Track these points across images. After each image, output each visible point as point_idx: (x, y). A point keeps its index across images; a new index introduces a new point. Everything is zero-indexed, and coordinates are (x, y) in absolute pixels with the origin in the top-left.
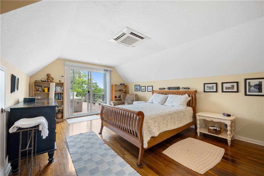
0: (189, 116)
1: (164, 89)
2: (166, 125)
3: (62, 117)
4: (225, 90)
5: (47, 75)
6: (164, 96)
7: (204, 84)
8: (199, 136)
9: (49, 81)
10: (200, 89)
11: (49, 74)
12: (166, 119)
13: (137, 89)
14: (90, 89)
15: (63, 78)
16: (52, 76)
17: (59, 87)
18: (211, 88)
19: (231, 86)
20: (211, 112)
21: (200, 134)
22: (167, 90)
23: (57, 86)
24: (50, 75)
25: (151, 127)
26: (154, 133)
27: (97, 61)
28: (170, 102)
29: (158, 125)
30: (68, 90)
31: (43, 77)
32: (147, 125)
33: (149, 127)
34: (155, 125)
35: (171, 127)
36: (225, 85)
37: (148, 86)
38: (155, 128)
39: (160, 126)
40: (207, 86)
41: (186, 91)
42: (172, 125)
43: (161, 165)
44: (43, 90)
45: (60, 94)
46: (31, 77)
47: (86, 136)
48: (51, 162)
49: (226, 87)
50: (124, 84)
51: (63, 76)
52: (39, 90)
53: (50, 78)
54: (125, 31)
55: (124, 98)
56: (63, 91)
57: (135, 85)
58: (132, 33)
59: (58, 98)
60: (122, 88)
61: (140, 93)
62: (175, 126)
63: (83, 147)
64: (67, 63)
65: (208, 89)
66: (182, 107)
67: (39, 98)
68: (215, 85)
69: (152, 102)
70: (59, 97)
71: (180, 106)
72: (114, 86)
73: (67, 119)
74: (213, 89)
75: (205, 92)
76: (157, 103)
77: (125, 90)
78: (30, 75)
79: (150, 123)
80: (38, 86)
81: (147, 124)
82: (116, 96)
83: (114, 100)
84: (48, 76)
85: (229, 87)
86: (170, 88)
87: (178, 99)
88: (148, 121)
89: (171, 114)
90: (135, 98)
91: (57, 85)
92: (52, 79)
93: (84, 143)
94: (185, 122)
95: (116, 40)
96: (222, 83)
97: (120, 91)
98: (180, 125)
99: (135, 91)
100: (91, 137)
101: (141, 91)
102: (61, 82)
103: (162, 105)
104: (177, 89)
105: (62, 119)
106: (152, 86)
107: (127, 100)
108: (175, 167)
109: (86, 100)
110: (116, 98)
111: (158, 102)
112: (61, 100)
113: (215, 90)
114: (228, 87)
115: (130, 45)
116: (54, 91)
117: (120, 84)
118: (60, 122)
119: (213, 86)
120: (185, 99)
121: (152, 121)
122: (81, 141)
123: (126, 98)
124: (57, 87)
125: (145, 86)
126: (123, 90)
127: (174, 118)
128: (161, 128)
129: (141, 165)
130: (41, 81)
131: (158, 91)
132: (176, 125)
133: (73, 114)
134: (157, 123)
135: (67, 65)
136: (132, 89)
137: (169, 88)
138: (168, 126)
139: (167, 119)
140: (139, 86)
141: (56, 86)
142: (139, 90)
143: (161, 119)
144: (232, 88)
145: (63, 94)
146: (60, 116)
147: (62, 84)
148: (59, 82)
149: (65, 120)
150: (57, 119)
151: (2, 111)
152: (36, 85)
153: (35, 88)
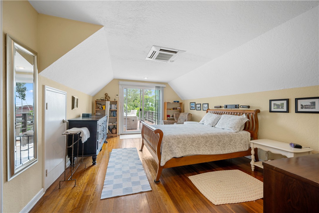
0: (241, 143)
1: (221, 107)
2: (197, 148)
3: (116, 133)
4: (299, 109)
6: (216, 116)
7: (271, 101)
8: (253, 170)
9: (106, 99)
10: (264, 107)
11: (107, 94)
12: (196, 141)
13: (192, 107)
14: (142, 108)
15: (118, 96)
16: (109, 95)
17: (114, 105)
18: (280, 107)
19: (310, 104)
20: (275, 140)
21: (254, 168)
22: (224, 109)
25: (173, 147)
26: (176, 153)
27: (146, 78)
28: (221, 124)
29: (183, 146)
30: (122, 107)
31: (102, 96)
32: (168, 145)
33: (171, 147)
34: (179, 146)
35: (205, 151)
36: (300, 102)
37: (203, 104)
38: (177, 148)
39: (186, 147)
40: (274, 104)
41: (244, 111)
42: (206, 150)
43: (177, 186)
44: (102, 108)
45: (115, 112)
46: (94, 97)
47: (128, 150)
48: (94, 164)
49: (302, 105)
50: (178, 102)
51: (117, 95)
52: (99, 108)
53: (107, 97)
54: (154, 49)
55: (177, 118)
56: (117, 108)
57: (190, 103)
58: (161, 50)
59: (114, 115)
60: (177, 106)
61: (195, 113)
62: (211, 151)
63: (121, 158)
64: (121, 82)
65: (275, 107)
66: (233, 130)
67: (99, 114)
68: (285, 102)
69: (202, 123)
70: (114, 113)
71: (230, 129)
72: (166, 104)
73: (121, 135)
74: (282, 108)
75: (271, 111)
76: (207, 124)
77: (180, 108)
78: (93, 95)
79: (171, 143)
80: (98, 104)
81: (168, 143)
82: (168, 114)
83: (166, 119)
84: (106, 95)
85: (307, 105)
86: (228, 107)
87: (230, 121)
88: (169, 140)
89: (206, 136)
90: (188, 118)
91: (112, 103)
92: (109, 98)
93: (123, 156)
94: (232, 149)
95: (151, 58)
96: (297, 100)
97: (174, 109)
98: (222, 151)
99: (190, 109)
100: (132, 152)
101: (197, 110)
102: (115, 101)
103: (212, 126)
104: (236, 107)
105: (116, 134)
106: (208, 104)
107: (180, 120)
108: (190, 191)
109: (147, 119)
110: (169, 117)
111: (209, 123)
112: (115, 116)
113: (285, 109)
114: (305, 105)
115: (168, 60)
116: (109, 108)
117: (174, 102)
118: (114, 137)
119: (283, 104)
120: (239, 121)
121: (175, 141)
122: (122, 154)
123: (179, 117)
125: (201, 104)
126: (178, 108)
127: (211, 142)
128: (188, 150)
129: (158, 182)
130: (101, 100)
131: (213, 110)
132: (215, 150)
133: (126, 131)
134: (181, 144)
135: (121, 85)
136: (187, 108)
137: (225, 106)
138: (199, 150)
139: (198, 141)
140: (194, 103)
141: (111, 105)
142: (194, 109)
143: (189, 141)
144: (312, 106)
145: (117, 111)
146: (114, 131)
147: (117, 102)
148: (114, 101)
149: (119, 135)
150: (112, 133)
151: (63, 122)
152: (97, 103)
153: (96, 106)
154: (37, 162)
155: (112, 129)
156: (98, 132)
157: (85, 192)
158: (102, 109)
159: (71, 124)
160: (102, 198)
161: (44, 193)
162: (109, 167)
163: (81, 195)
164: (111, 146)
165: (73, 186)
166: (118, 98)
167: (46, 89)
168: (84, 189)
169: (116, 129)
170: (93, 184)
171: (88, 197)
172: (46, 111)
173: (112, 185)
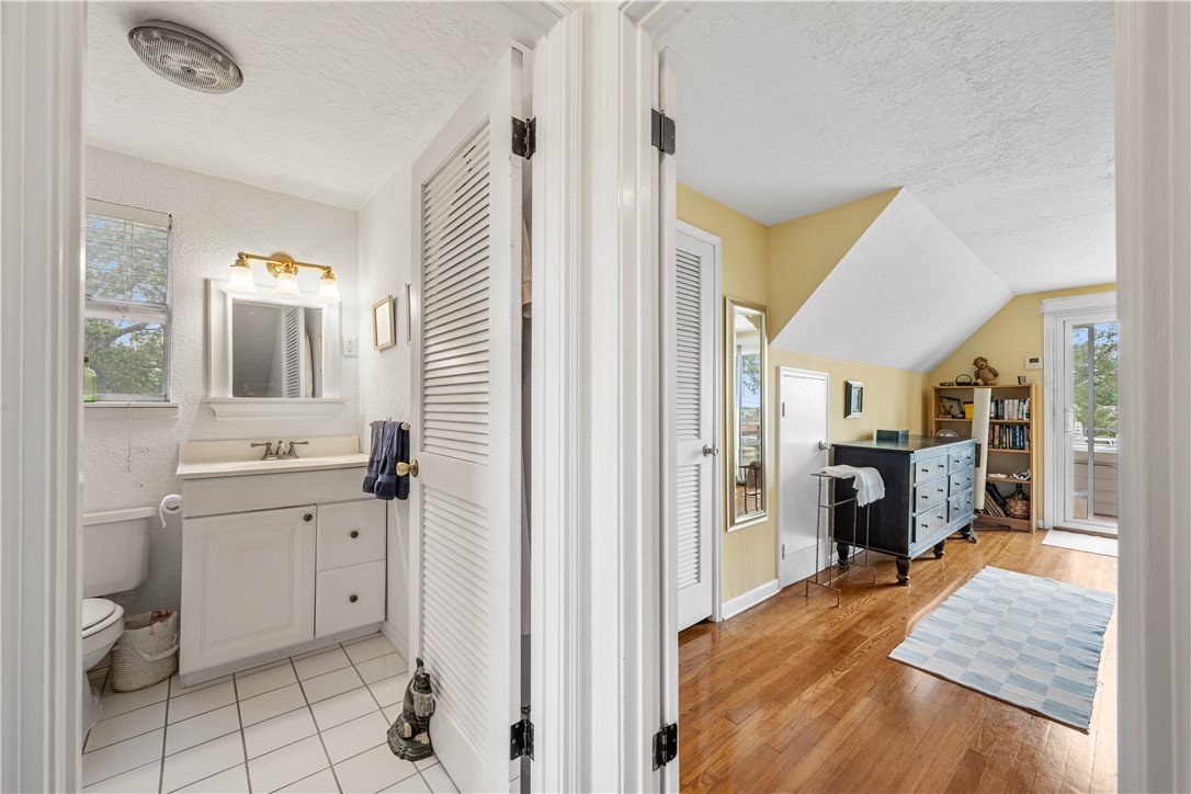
3: (1028, 517)
5: (976, 363)
9: (980, 381)
11: (982, 359)
15: (1038, 365)
16: (992, 364)
17: (1016, 401)
23: (1009, 399)
24: (986, 361)
30: (1059, 411)
31: (965, 370)
44: (961, 412)
45: (1022, 428)
46: (930, 374)
48: (902, 582)
51: (1034, 360)
52: (949, 413)
53: (985, 372)
56: (1029, 415)
59: (1014, 443)
64: (1050, 305)
70: (1014, 435)
73: (1055, 529)
78: (925, 367)
80: (948, 398)
84: (980, 364)
91: (1004, 394)
92: (990, 376)
102: (1023, 384)
105: (1025, 521)
112: (1023, 448)
116: (989, 415)
118: (1017, 531)
124: (1006, 402)
130: (958, 384)
133: (1090, 518)
141: (999, 401)
145: (1028, 428)
146: (1017, 507)
147: (1028, 388)
148: (1016, 383)
149: (1043, 530)
150: (1007, 515)
151: (821, 447)
152: (941, 398)
153: (938, 407)
154: (765, 519)
155: (1007, 497)
156: (915, 489)
157: (856, 626)
158: (961, 416)
159: (841, 454)
160: (891, 656)
161: (779, 591)
162: (944, 606)
163: (845, 628)
164: (988, 557)
165: (834, 605)
166: (1040, 372)
167: (782, 373)
168: (856, 620)
169: (1027, 498)
170: (881, 623)
171: (860, 638)
172: (782, 418)
173: (936, 649)
